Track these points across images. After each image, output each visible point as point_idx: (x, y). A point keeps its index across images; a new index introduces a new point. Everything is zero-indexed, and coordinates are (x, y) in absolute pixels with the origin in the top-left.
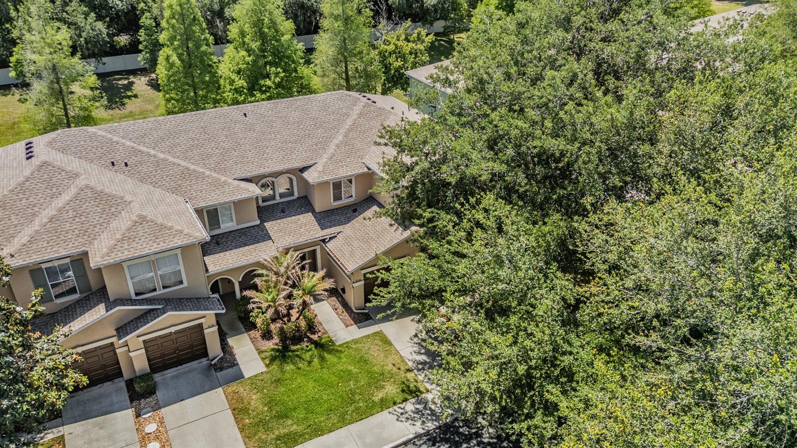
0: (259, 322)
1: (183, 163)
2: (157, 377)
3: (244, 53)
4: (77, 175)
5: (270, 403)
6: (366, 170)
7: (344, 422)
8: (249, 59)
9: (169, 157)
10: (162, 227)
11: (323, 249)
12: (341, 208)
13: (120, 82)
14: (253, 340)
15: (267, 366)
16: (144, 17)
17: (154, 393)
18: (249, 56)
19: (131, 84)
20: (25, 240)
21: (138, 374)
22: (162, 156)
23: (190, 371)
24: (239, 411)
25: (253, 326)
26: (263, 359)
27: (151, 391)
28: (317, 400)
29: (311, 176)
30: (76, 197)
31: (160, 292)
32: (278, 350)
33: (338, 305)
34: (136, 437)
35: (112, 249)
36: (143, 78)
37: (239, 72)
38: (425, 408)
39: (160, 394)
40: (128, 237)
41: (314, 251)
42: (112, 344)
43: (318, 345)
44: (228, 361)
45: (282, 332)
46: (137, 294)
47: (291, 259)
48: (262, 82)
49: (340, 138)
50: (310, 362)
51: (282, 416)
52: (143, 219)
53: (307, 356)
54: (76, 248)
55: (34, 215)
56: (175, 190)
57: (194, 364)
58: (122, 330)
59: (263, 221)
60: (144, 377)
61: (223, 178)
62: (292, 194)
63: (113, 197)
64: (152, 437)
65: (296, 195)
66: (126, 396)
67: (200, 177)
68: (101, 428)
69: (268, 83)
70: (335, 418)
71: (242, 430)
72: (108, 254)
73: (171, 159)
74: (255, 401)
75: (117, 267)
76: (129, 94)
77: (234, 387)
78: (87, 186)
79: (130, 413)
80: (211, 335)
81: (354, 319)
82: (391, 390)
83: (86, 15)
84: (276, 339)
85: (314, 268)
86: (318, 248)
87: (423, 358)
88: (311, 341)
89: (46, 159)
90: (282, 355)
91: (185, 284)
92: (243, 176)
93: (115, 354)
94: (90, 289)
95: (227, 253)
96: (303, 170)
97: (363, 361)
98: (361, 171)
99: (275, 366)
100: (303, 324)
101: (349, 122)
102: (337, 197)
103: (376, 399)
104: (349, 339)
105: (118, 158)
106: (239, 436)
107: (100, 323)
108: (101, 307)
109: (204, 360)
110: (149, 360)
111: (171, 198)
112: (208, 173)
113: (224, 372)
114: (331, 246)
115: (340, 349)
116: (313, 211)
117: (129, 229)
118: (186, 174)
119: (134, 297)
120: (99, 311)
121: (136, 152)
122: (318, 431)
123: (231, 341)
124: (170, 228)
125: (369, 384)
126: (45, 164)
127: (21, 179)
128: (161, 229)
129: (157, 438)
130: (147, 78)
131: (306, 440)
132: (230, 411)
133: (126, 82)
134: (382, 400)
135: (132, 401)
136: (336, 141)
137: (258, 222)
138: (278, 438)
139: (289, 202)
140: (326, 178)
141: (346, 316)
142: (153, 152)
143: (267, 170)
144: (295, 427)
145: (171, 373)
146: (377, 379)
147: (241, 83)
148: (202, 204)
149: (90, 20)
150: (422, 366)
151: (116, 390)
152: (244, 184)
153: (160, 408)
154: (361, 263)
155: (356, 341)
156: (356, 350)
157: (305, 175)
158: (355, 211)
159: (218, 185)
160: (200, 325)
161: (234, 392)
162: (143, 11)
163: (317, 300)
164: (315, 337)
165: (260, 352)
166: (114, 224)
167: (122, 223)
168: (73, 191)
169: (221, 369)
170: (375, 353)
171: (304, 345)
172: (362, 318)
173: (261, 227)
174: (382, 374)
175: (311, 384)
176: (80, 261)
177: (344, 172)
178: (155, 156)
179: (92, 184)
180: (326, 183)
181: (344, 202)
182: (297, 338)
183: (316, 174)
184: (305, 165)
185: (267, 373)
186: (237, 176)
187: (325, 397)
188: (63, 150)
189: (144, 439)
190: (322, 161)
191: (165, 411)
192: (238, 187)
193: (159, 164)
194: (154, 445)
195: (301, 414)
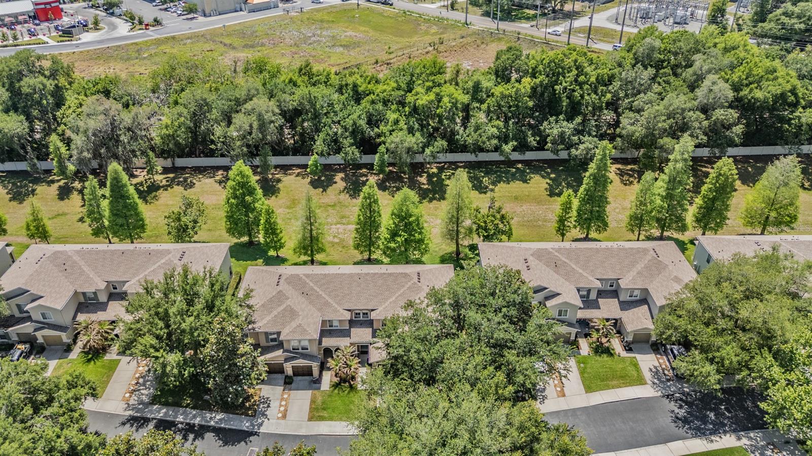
1: (327, 298)
2: (295, 378)
4: (289, 298)
5: (323, 403)
11: (368, 347)
14: (330, 376)
15: (330, 388)
16: (381, 146)
21: (288, 375)
22: (320, 293)
23: (304, 380)
24: (313, 401)
26: (330, 385)
27: (290, 383)
29: (374, 314)
30: (284, 309)
31: (300, 351)
32: (337, 383)
34: (280, 398)
39: (293, 385)
40: (293, 332)
42: (283, 363)
43: (351, 386)
44: (319, 382)
46: (293, 350)
49: (394, 298)
50: (344, 392)
51: (324, 409)
52: (300, 325)
53: (345, 389)
56: (320, 310)
57: (307, 378)
58: (286, 360)
59: (350, 327)
60: (290, 377)
61: (339, 308)
63: (296, 311)
65: (369, 318)
66: (283, 381)
67: (331, 306)
68: (272, 390)
71: (310, 409)
72: (287, 336)
73: (323, 295)
74: (319, 400)
75: (288, 341)
77: (316, 392)
78: (290, 305)
79: (282, 388)
84: (338, 379)
88: (350, 383)
89: (281, 289)
90: (336, 386)
91: (308, 350)
92: (347, 308)
93: (283, 367)
95: (332, 339)
96: (371, 311)
99: (332, 389)
100: (352, 375)
101: (402, 291)
107: (280, 355)
108: (281, 351)
109: (311, 377)
110: (293, 372)
111: (317, 313)
112: (334, 304)
113: (315, 385)
114: (371, 346)
116: (372, 328)
117: (296, 328)
118: (326, 303)
119: (291, 351)
121: (312, 289)
126: (280, 291)
127: (272, 296)
128: (305, 331)
129: (286, 400)
132: (310, 400)
135: (284, 384)
136: (391, 300)
137: (348, 328)
138: (319, 416)
139: (365, 320)
140: (380, 317)
142: (318, 290)
143: (357, 308)
144: (326, 414)
145: (300, 378)
148: (325, 319)
151: (280, 378)
152: (346, 312)
153: (291, 390)
157: (372, 313)
159: (336, 311)
160: (312, 366)
161: (315, 394)
164: (352, 383)
165: (331, 382)
166: (292, 323)
168: (285, 306)
169: (315, 383)
171: (346, 385)
173: (348, 331)
175: (340, 401)
176: (278, 334)
178: (318, 292)
179: (292, 304)
180: (381, 320)
183: (377, 314)
184: (373, 308)
185: (328, 391)
186: (344, 308)
188: (289, 283)
189: (282, 399)
190: (381, 309)
191: (292, 392)
192: (342, 314)
193: (319, 296)
194: (283, 403)
195: (330, 411)
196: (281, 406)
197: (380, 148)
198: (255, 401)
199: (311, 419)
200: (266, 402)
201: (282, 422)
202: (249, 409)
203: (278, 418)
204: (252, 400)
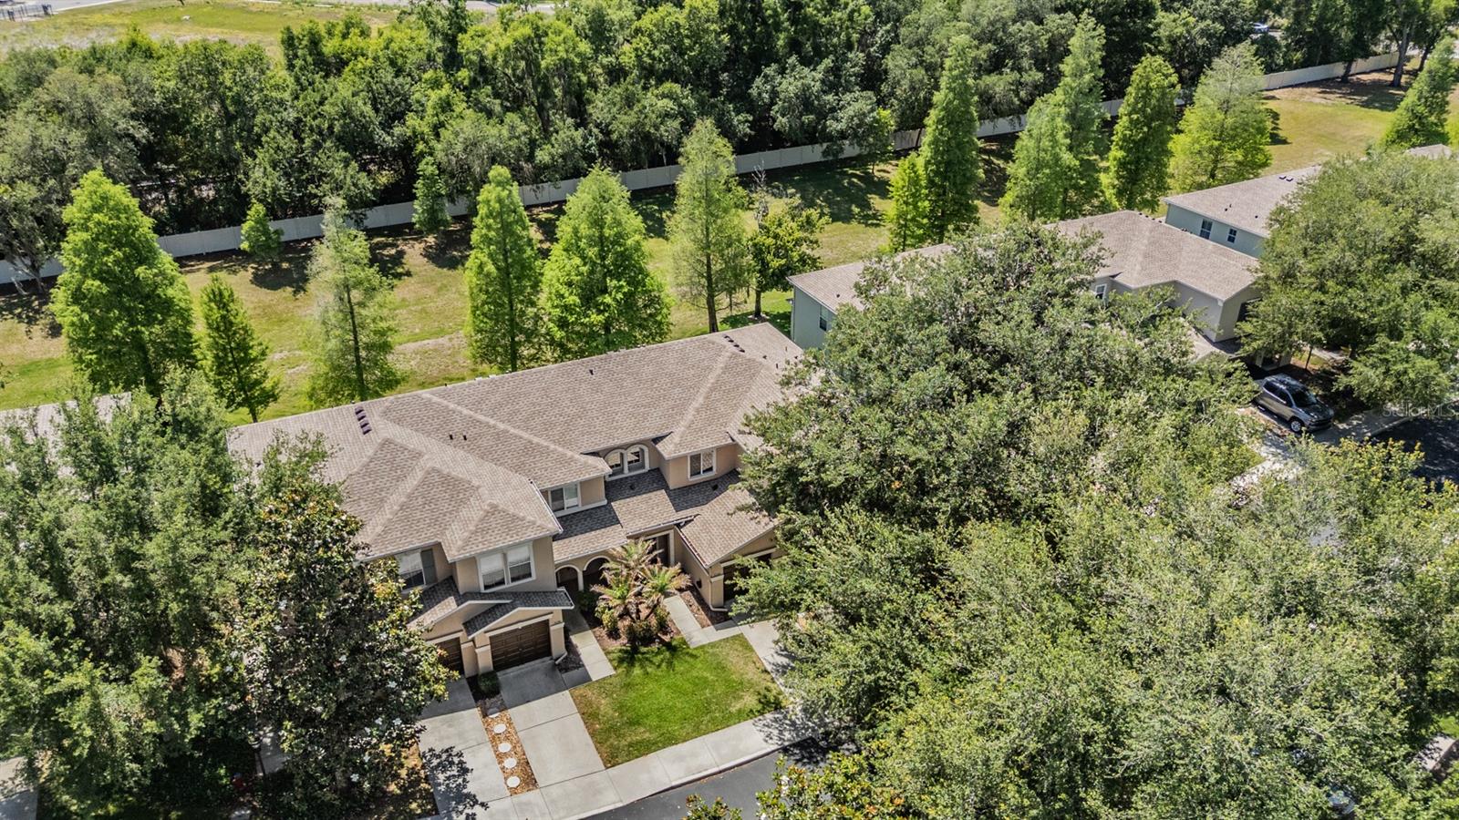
0: (606, 618)
1: (525, 435)
2: (501, 676)
3: (577, 261)
4: (420, 454)
5: (621, 708)
6: (730, 441)
7: (698, 732)
8: (584, 269)
9: (509, 428)
10: (515, 518)
11: (677, 535)
12: (699, 484)
13: (385, 252)
14: (599, 639)
15: (615, 669)
16: (424, 161)
17: (498, 693)
18: (585, 264)
19: (401, 254)
20: (379, 529)
21: (481, 672)
22: (502, 426)
23: (533, 671)
24: (589, 716)
25: (598, 623)
26: (610, 661)
27: (495, 691)
28: (670, 708)
29: (666, 449)
30: (423, 482)
31: (509, 585)
32: (626, 652)
33: (693, 600)
34: (487, 737)
35: (467, 542)
36: (417, 246)
37: (570, 284)
38: (785, 717)
39: (504, 694)
40: (481, 530)
41: (667, 536)
42: (458, 639)
43: (669, 646)
44: (572, 661)
45: (631, 631)
46: (486, 587)
47: (640, 549)
48: (600, 299)
49: (701, 400)
50: (659, 666)
51: (634, 723)
52: (494, 507)
53: (657, 660)
54: (429, 538)
55: (382, 500)
56: (518, 468)
57: (536, 663)
58: (471, 625)
59: (610, 500)
60: (490, 675)
61: (569, 454)
62: (643, 467)
63: (459, 481)
64: (502, 737)
65: (647, 467)
66: (470, 694)
67: (545, 452)
68: (450, 726)
69: (608, 299)
70: (689, 728)
71: (592, 735)
72: (463, 548)
73: (512, 431)
74: (605, 706)
75: (472, 562)
76: (400, 270)
77: (581, 690)
78: (434, 469)
79: (476, 712)
80: (556, 631)
81: (711, 618)
82: (750, 701)
83: (347, 164)
84: (624, 640)
85: (666, 563)
86: (671, 533)
87: (785, 661)
88: (662, 641)
89: (386, 435)
90: (629, 658)
91: (534, 577)
92: (591, 450)
93: (460, 649)
94: (436, 579)
95: (572, 539)
96: (656, 440)
97: (720, 668)
98: (724, 443)
99: (621, 669)
100: (653, 621)
101: (711, 379)
102: (695, 472)
103: (733, 710)
104: (705, 642)
105: (456, 429)
106: (590, 741)
107: (449, 618)
108: (451, 601)
109: (547, 659)
110: (493, 657)
111: (516, 478)
112: (552, 447)
113: (570, 673)
114: (685, 531)
115: (694, 652)
116: (667, 488)
117: (482, 520)
118: (530, 449)
119: (483, 590)
120: (449, 606)
121: (474, 422)
122: (670, 740)
123: (574, 639)
124: (523, 519)
125: (727, 695)
126: (387, 442)
127: (365, 460)
128: (513, 521)
129: (507, 738)
130: (423, 245)
131: (659, 748)
132: (578, 716)
133: (393, 252)
134: (740, 711)
135: (476, 700)
136: (696, 404)
137: (605, 502)
138: (630, 745)
139: (639, 476)
140: (683, 452)
141: (702, 615)
142: (492, 422)
143: (617, 442)
144: (647, 735)
146: (735, 689)
147: (573, 299)
148: (548, 486)
149: (351, 172)
150: (783, 670)
151: (459, 687)
152: (591, 460)
153: (506, 709)
154: (720, 556)
155: (712, 645)
156: (714, 654)
157: (659, 447)
158: (715, 488)
159: (565, 461)
160: (546, 622)
161: (581, 696)
162: (422, 155)
163: (667, 595)
164: (667, 638)
165: (607, 653)
166: (464, 513)
167: (473, 512)
168: (420, 475)
169: (567, 670)
170: (734, 659)
171: (655, 647)
172: (719, 618)
173: (608, 509)
174: (741, 683)
175: (664, 691)
176: (430, 553)
177: (703, 445)
178: (494, 427)
179: (438, 466)
180: (684, 457)
181: (703, 477)
182: (648, 639)
183: (671, 447)
184: (659, 434)
185: (616, 676)
186: (583, 450)
187: (679, 705)
188: (399, 421)
189: (495, 739)
190: (679, 430)
191: (511, 712)
192: (585, 464)
193: (500, 436)
194: (505, 747)
195: (654, 721)
196: (500, 757)
197: (421, 166)
198: (412, 771)
199: (611, 760)
200: (449, 759)
201: (531, 796)
202: (406, 796)
203: (514, 791)
204: (403, 773)
